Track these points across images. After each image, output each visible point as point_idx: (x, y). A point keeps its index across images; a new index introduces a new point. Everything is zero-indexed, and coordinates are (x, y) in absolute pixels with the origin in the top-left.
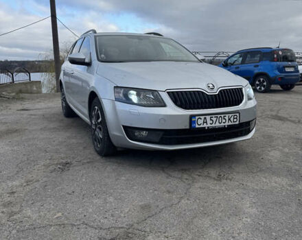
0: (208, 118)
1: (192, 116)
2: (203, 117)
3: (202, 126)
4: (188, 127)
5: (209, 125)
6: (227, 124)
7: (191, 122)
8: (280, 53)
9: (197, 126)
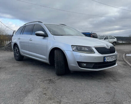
0: (109, 57)
1: (104, 57)
2: (107, 57)
3: (107, 61)
4: (103, 61)
5: (109, 60)
6: (113, 60)
7: (104, 59)
8: (93, 35)
9: (106, 61)
